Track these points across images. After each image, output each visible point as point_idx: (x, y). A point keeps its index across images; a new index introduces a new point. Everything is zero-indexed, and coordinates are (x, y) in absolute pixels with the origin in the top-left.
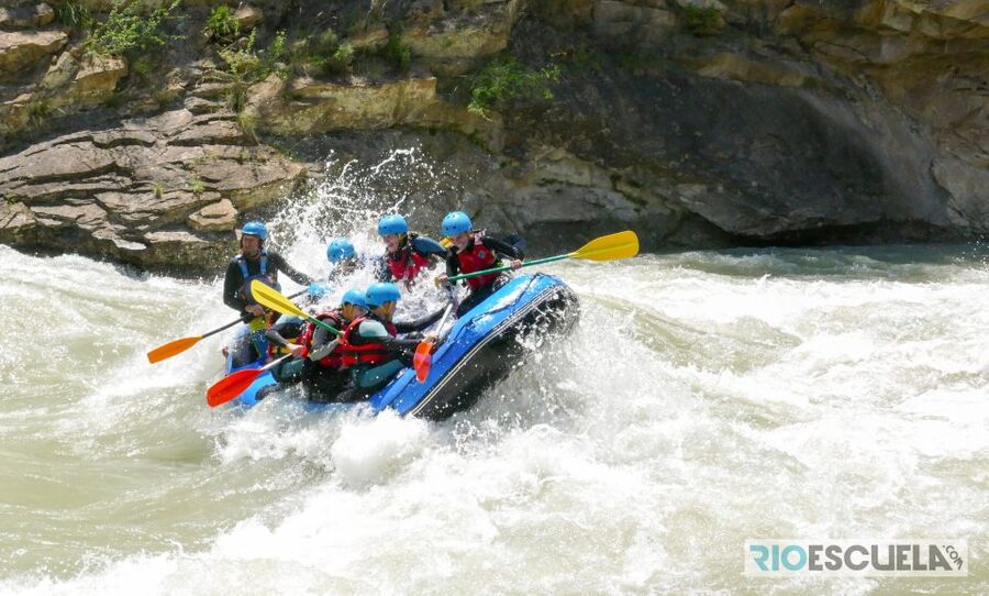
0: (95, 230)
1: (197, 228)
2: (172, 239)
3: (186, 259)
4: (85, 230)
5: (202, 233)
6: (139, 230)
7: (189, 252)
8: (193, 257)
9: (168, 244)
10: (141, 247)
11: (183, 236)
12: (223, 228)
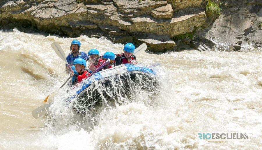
0: (111, 15)
1: (155, 16)
2: (143, 21)
3: (149, 30)
4: (107, 16)
5: (157, 19)
6: (129, 17)
7: (150, 27)
8: (152, 29)
9: (141, 23)
10: (129, 24)
11: (148, 20)
12: (167, 17)
